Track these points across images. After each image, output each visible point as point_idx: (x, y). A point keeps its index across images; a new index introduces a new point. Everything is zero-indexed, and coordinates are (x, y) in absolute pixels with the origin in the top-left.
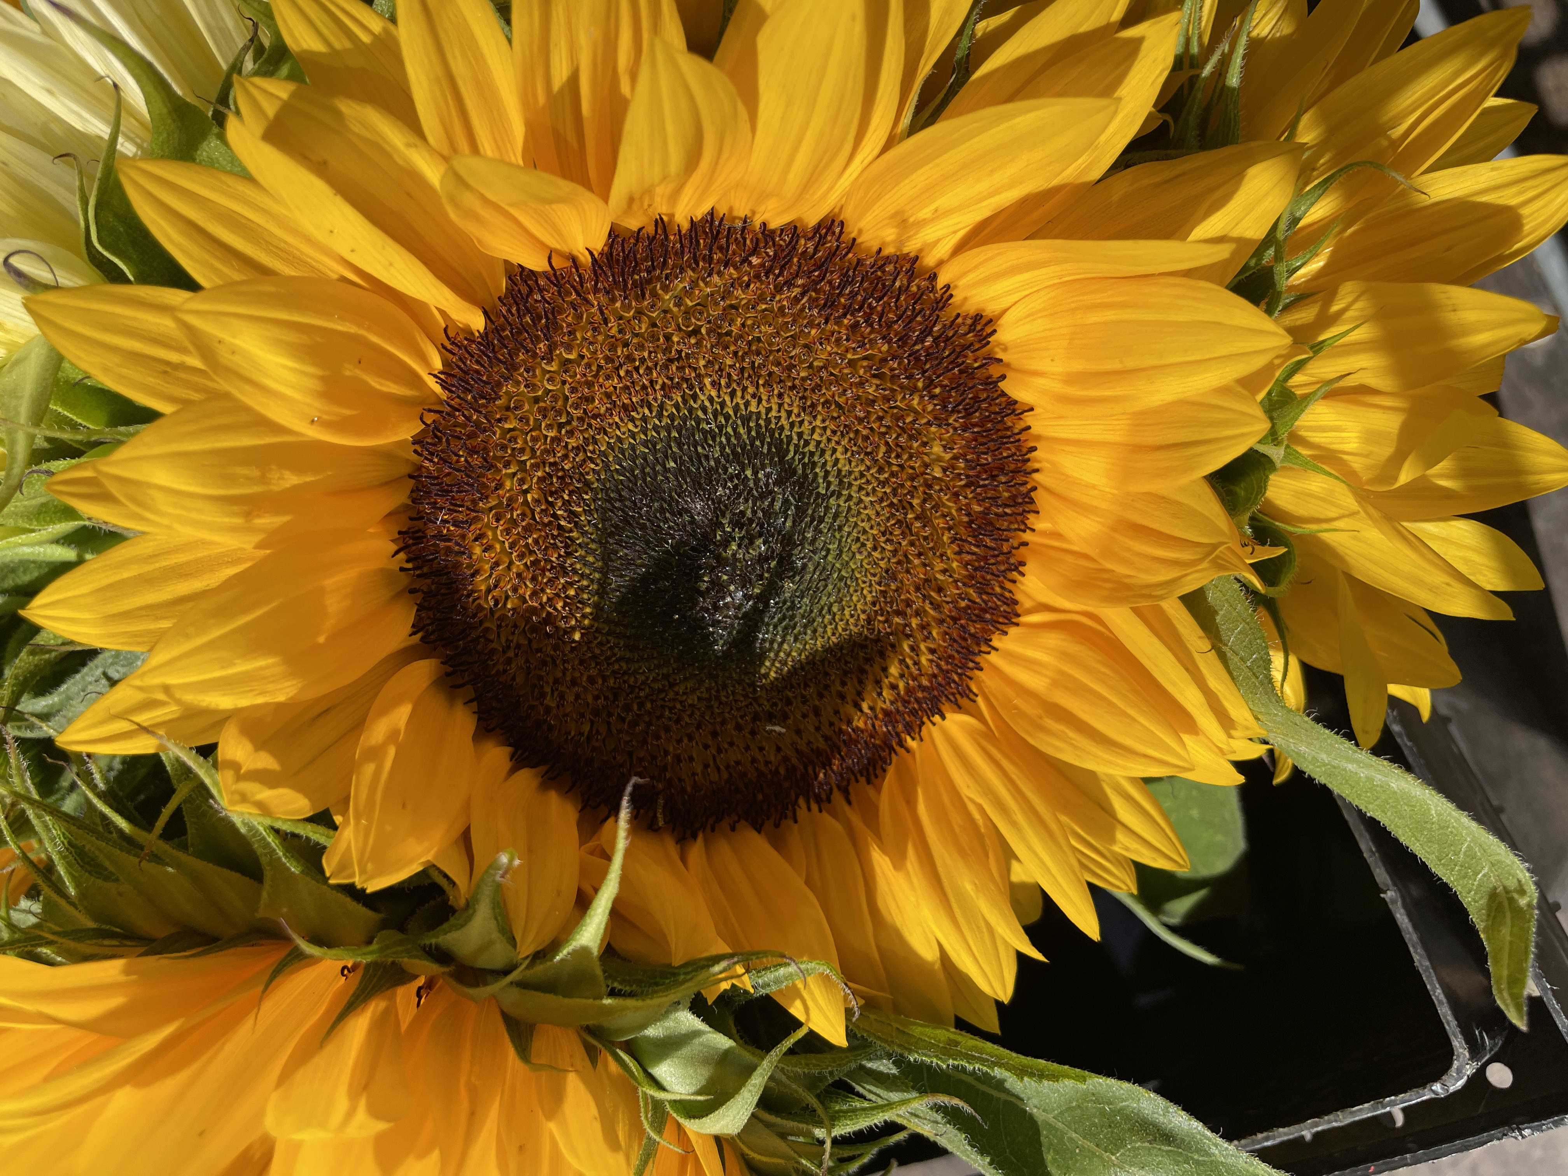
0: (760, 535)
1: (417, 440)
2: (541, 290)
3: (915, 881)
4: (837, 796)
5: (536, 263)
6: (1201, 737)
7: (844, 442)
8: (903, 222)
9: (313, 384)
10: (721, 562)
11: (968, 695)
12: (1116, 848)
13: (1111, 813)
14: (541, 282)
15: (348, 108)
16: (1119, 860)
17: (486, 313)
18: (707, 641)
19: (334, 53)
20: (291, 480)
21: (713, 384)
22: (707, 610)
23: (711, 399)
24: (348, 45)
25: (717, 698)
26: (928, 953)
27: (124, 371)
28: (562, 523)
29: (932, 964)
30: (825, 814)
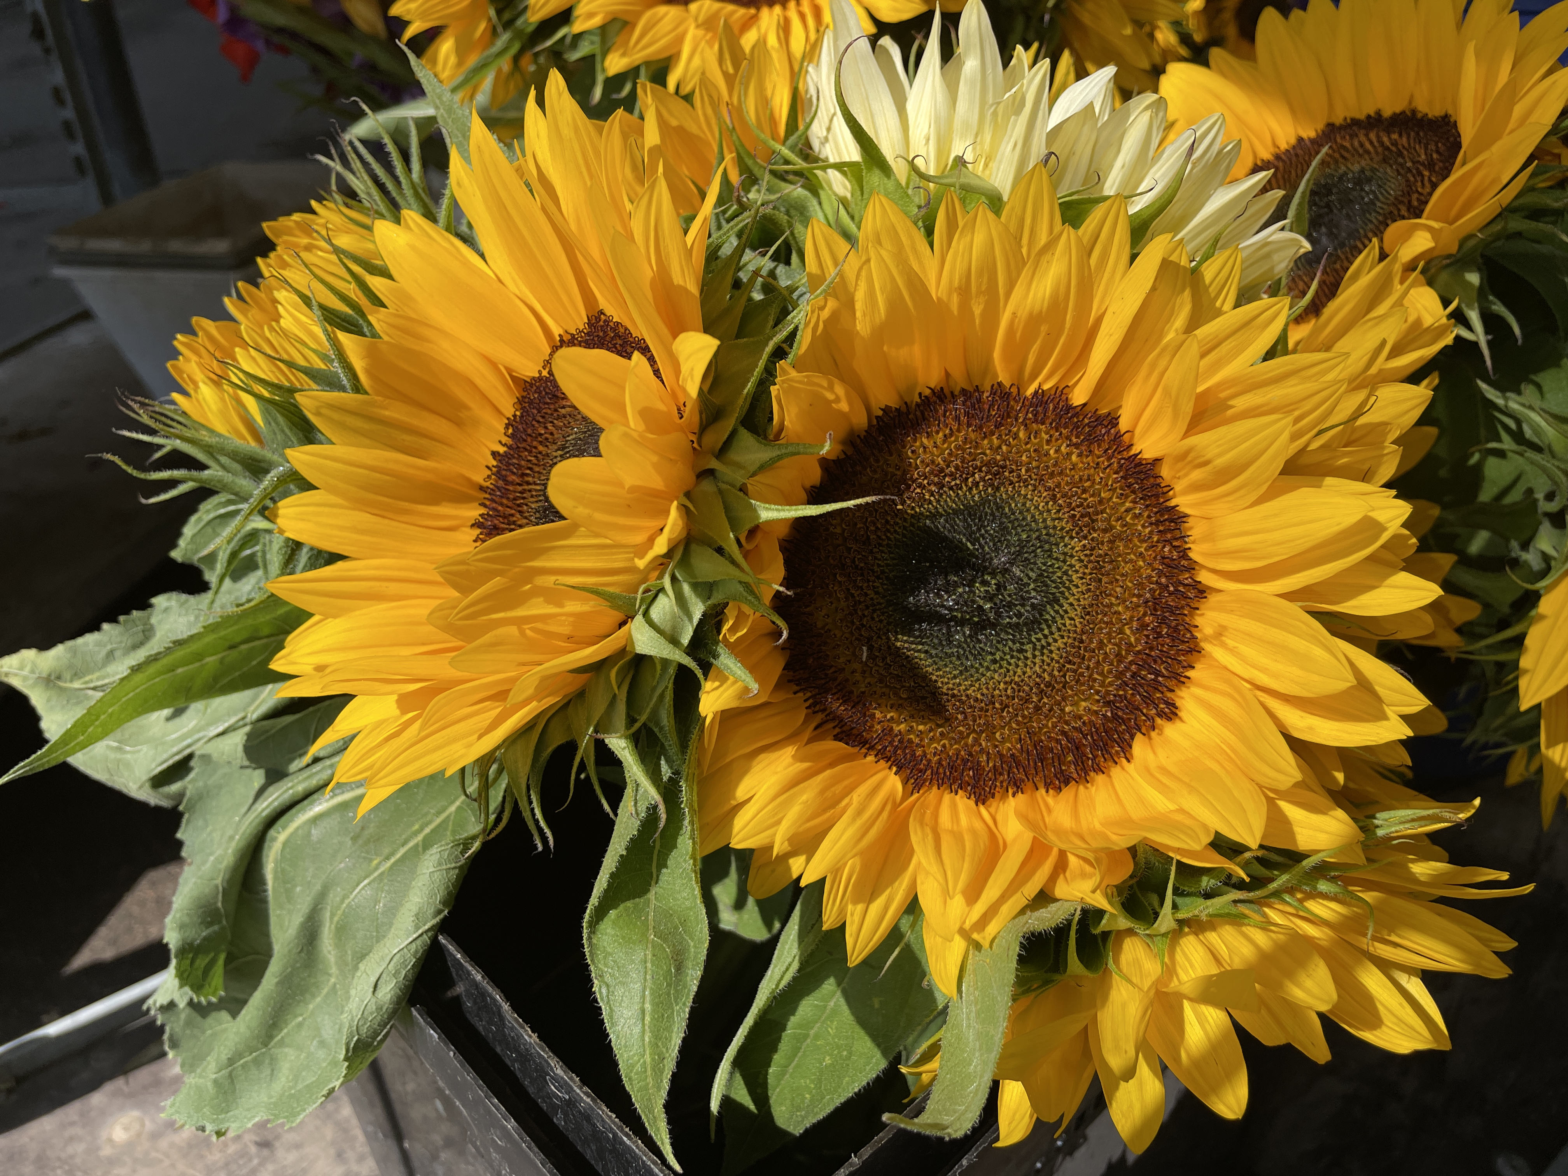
0: (995, 604)
1: (1000, 384)
2: (1108, 432)
3: (791, 769)
4: (820, 717)
5: (1124, 424)
6: (967, 909)
7: (1070, 641)
8: (1220, 634)
9: (1037, 308)
10: (971, 584)
11: (917, 787)
12: (850, 907)
13: (872, 897)
14: (1113, 431)
15: (1187, 293)
16: (842, 911)
17: (1085, 405)
18: (913, 591)
19: (1207, 288)
20: (977, 310)
21: (1084, 546)
22: (936, 584)
23: (1073, 548)
24: (1213, 295)
25: (874, 611)
26: (741, 792)
27: (1014, 217)
28: (970, 480)
29: (734, 798)
30: (805, 711)
